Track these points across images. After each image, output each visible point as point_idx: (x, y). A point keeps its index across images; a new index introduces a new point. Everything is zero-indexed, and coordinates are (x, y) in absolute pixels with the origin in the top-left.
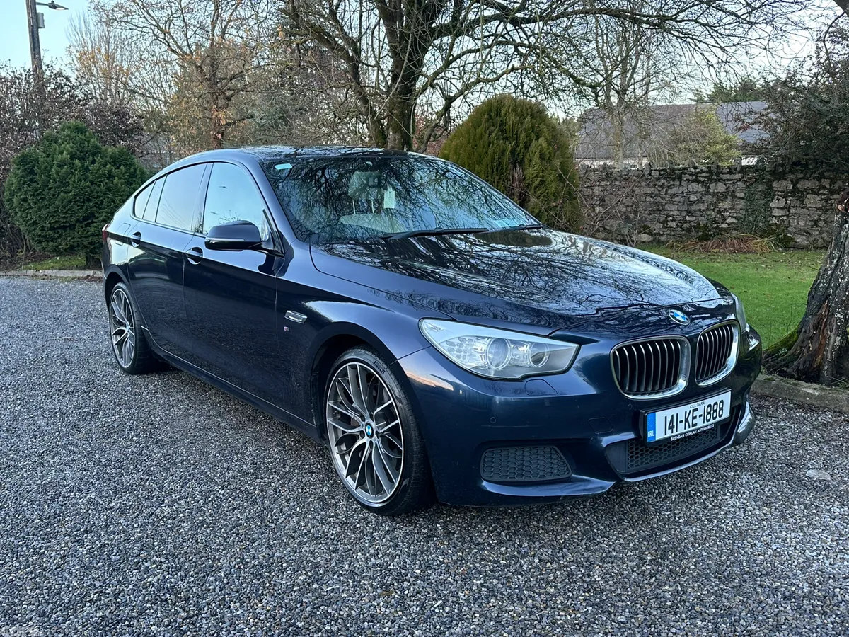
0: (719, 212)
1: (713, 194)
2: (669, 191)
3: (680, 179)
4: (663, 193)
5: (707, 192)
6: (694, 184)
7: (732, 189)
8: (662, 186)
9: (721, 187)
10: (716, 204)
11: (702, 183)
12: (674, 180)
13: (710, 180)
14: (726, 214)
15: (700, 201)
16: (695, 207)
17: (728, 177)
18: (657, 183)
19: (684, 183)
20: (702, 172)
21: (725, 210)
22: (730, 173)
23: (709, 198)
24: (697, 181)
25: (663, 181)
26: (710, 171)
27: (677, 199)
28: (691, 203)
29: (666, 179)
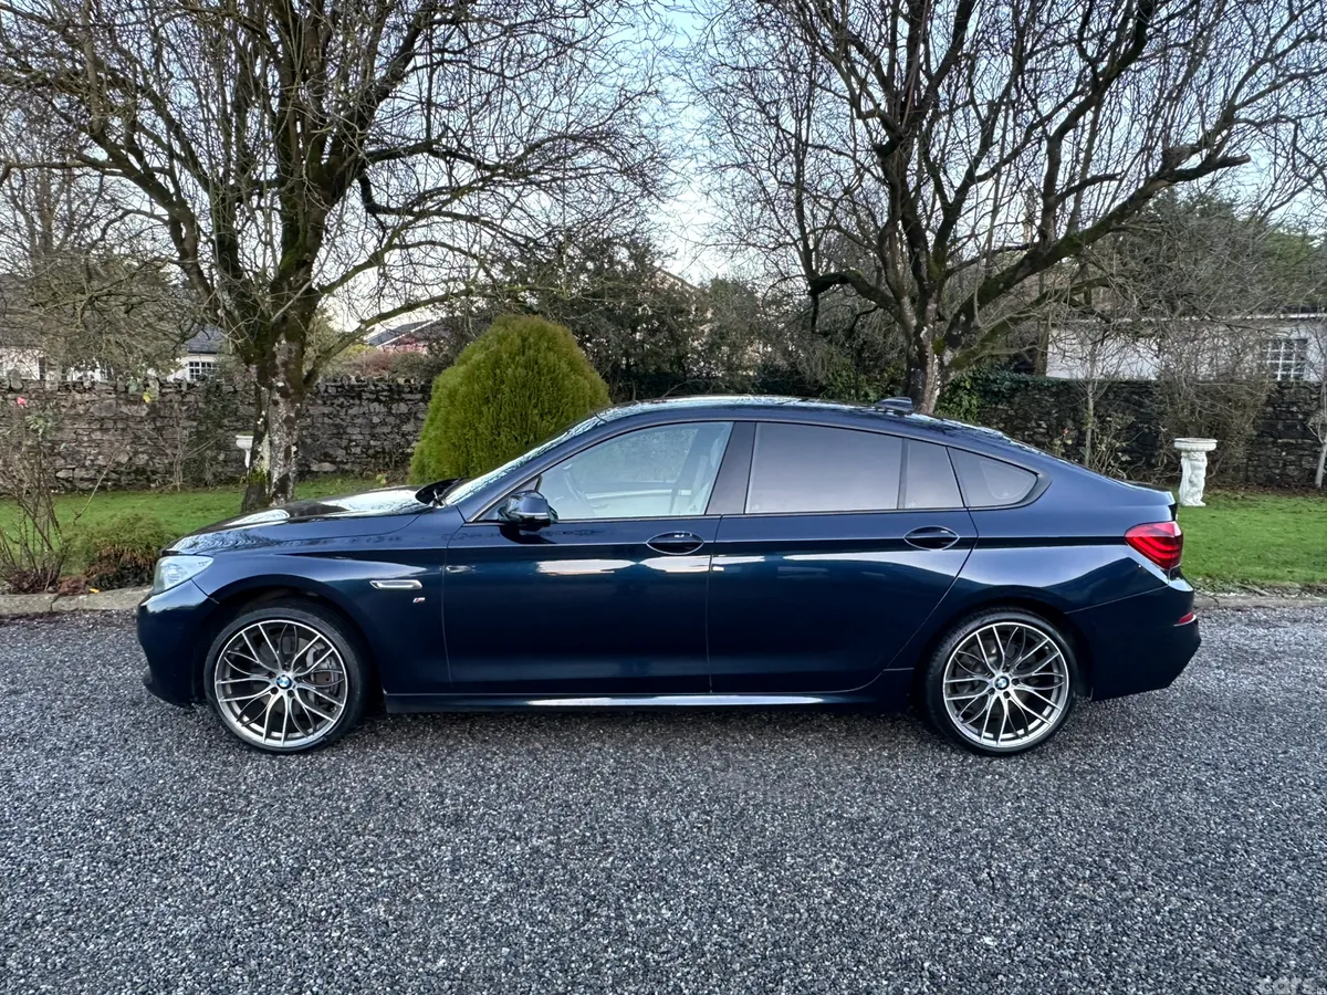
0: (403, 435)
1: (396, 416)
2: (350, 412)
3: (360, 398)
4: (342, 413)
5: (390, 413)
6: (376, 404)
7: (414, 409)
8: (341, 406)
9: (403, 408)
10: (399, 427)
11: (384, 402)
12: (353, 398)
13: (392, 400)
14: (410, 438)
15: (383, 423)
16: (378, 430)
17: (409, 396)
19: (365, 403)
20: (384, 390)
21: (409, 433)
22: (411, 392)
23: (391, 420)
24: (377, 400)
25: (341, 400)
26: (391, 390)
27: (359, 421)
28: (374, 426)
29: (344, 396)
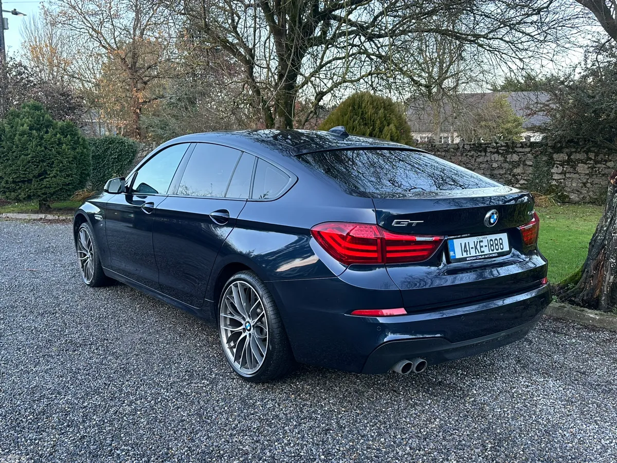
0: (514, 176)
1: (510, 163)
2: (477, 160)
3: (485, 151)
4: (473, 161)
5: (505, 161)
6: (496, 155)
7: (523, 158)
8: (472, 156)
9: (515, 157)
10: (511, 170)
11: (502, 154)
12: (480, 152)
13: (508, 152)
14: (519, 177)
15: (500, 167)
16: (496, 172)
17: (521, 150)
18: (468, 153)
19: (488, 154)
20: (502, 146)
21: (518, 174)
22: (522, 147)
23: (506, 165)
24: (498, 152)
25: (473, 152)
26: (507, 145)
27: (483, 166)
28: (494, 169)
29: (475, 151)
